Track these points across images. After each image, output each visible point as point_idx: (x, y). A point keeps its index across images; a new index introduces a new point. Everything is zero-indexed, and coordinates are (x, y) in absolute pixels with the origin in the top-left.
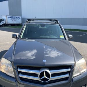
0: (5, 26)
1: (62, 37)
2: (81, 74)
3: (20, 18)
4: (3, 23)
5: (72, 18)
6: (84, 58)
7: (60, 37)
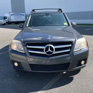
0: (8, 24)
1: (66, 24)
2: (81, 50)
3: (23, 15)
4: (7, 21)
5: (79, 12)
6: (85, 38)
7: (64, 24)
